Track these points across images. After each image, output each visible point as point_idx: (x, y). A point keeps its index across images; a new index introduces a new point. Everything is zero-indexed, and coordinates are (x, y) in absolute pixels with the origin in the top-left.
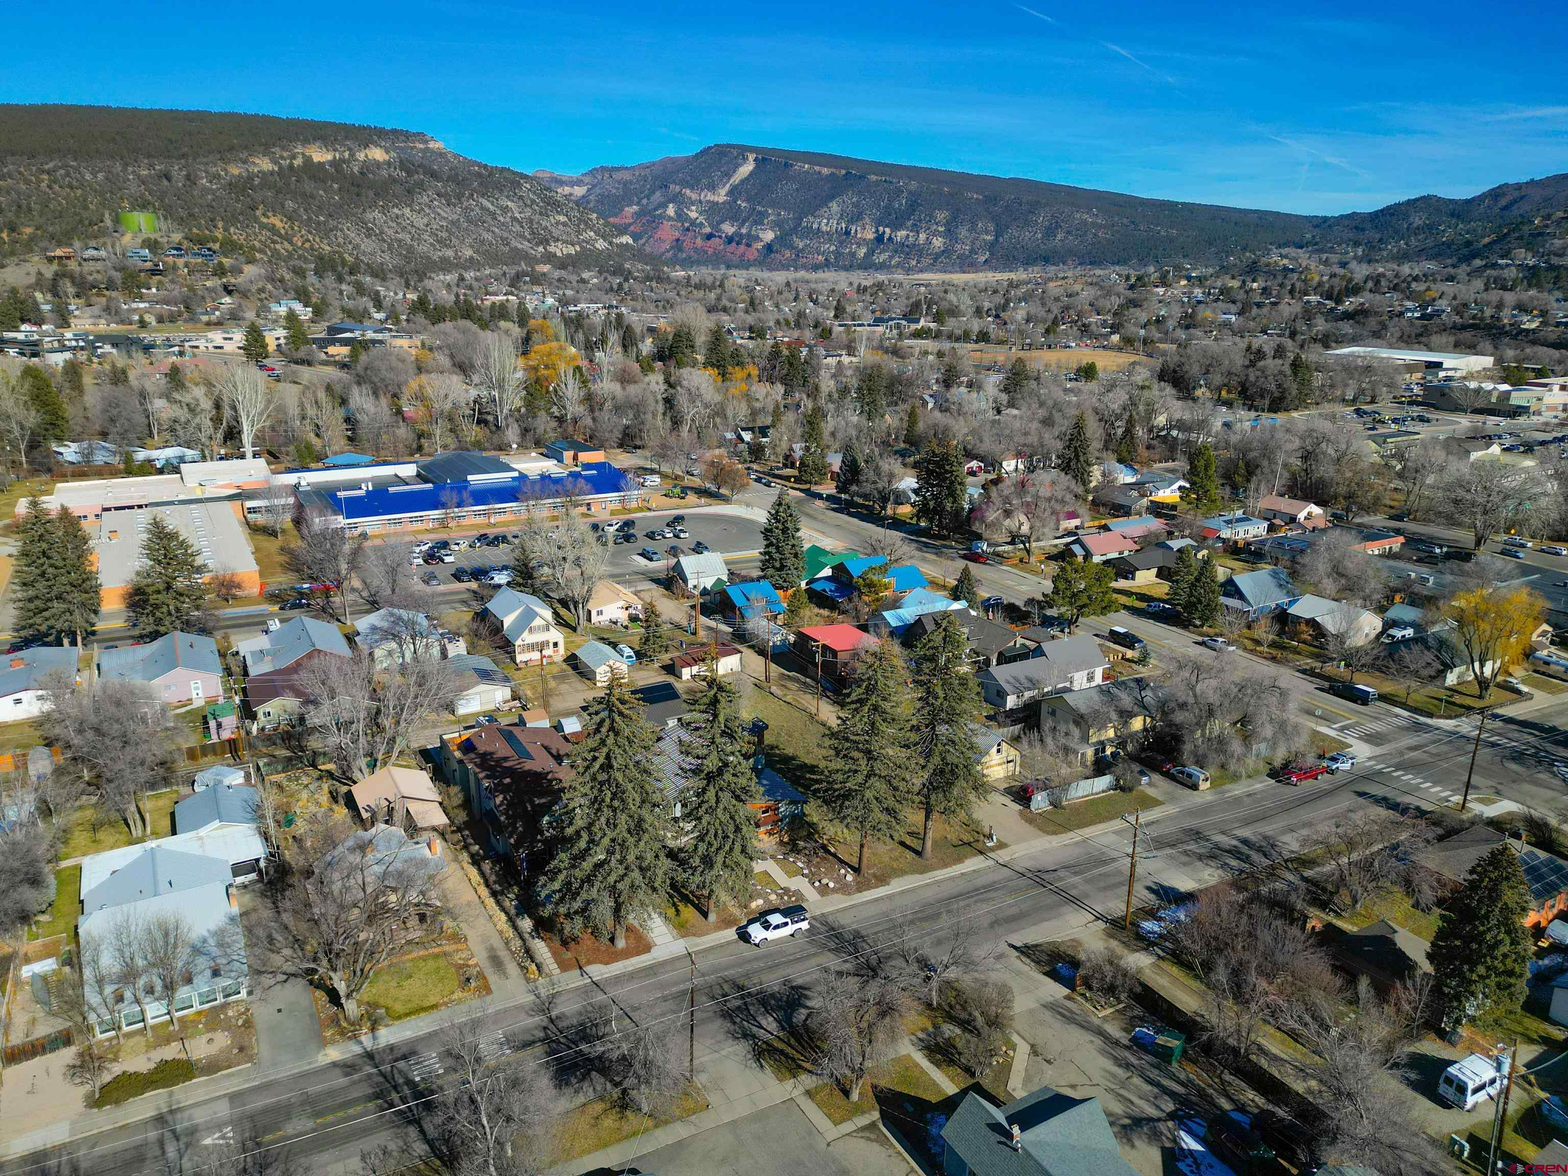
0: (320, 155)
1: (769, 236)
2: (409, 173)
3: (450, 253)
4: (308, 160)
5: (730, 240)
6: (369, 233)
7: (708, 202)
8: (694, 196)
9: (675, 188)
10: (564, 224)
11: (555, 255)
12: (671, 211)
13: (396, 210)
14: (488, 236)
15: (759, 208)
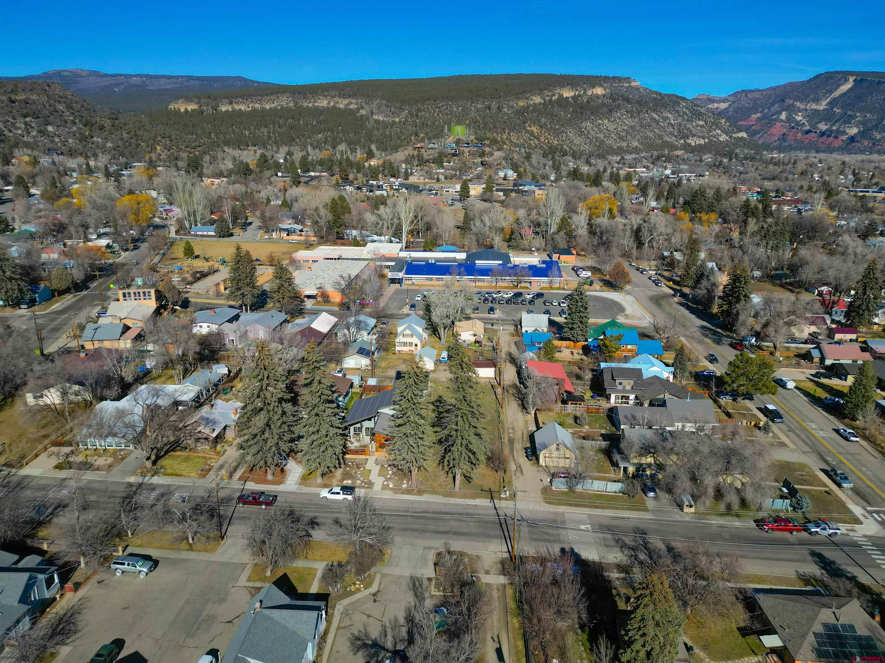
0: (568, 93)
1: (853, 131)
2: (614, 100)
3: (624, 144)
4: (561, 96)
5: (823, 134)
6: (581, 134)
7: (811, 110)
8: (802, 106)
9: (789, 102)
10: (702, 126)
11: (690, 145)
12: (783, 116)
13: (600, 121)
14: (651, 135)
15: (849, 113)
